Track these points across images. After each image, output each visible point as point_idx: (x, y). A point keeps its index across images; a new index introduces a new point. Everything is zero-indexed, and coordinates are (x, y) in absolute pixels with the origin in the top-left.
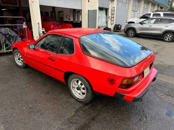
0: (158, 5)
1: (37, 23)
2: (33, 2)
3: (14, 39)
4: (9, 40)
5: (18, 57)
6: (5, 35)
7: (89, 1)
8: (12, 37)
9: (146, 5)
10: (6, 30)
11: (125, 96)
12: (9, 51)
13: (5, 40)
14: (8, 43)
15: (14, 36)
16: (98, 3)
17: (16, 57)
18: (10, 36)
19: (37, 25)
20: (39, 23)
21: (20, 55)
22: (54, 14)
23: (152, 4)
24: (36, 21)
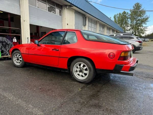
0: (117, 31)
1: (26, 38)
2: (24, 21)
3: (10, 46)
4: (5, 47)
5: (17, 57)
6: (2, 42)
7: (68, 24)
8: (8, 44)
9: (108, 31)
10: (4, 39)
11: (123, 67)
12: (4, 56)
13: (2, 47)
14: (3, 50)
15: (10, 44)
16: (75, 26)
17: (14, 58)
18: (7, 44)
19: (26, 39)
20: (28, 38)
21: (19, 56)
22: (38, 34)
23: (112, 31)
24: (26, 36)
